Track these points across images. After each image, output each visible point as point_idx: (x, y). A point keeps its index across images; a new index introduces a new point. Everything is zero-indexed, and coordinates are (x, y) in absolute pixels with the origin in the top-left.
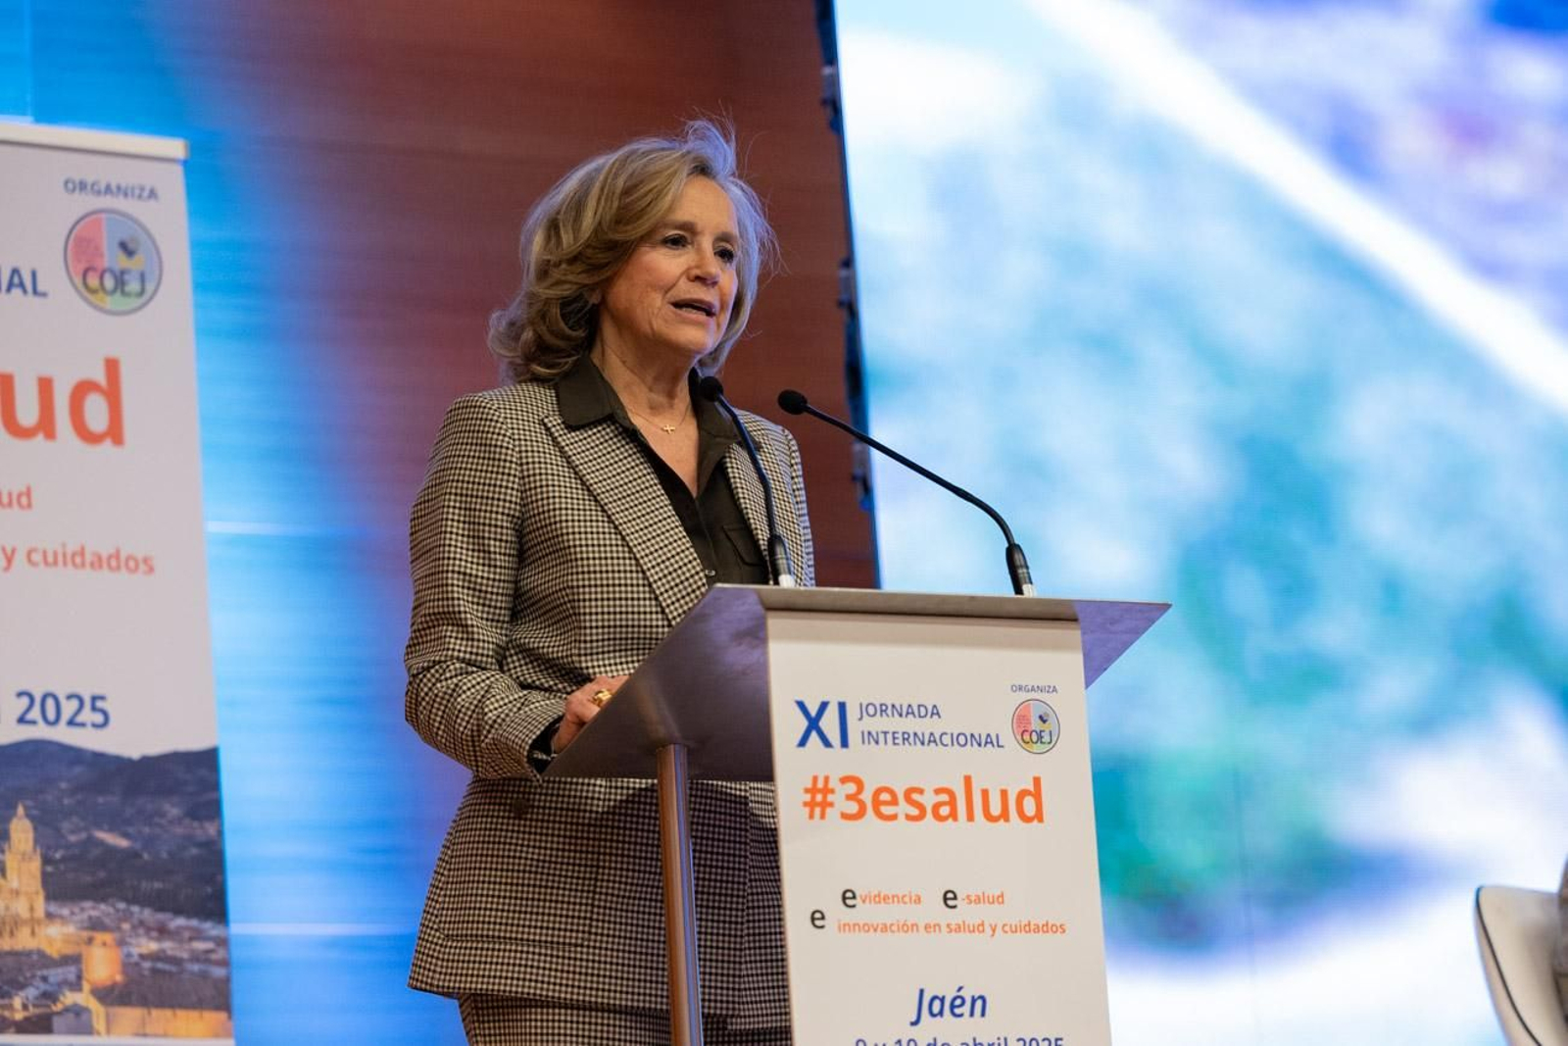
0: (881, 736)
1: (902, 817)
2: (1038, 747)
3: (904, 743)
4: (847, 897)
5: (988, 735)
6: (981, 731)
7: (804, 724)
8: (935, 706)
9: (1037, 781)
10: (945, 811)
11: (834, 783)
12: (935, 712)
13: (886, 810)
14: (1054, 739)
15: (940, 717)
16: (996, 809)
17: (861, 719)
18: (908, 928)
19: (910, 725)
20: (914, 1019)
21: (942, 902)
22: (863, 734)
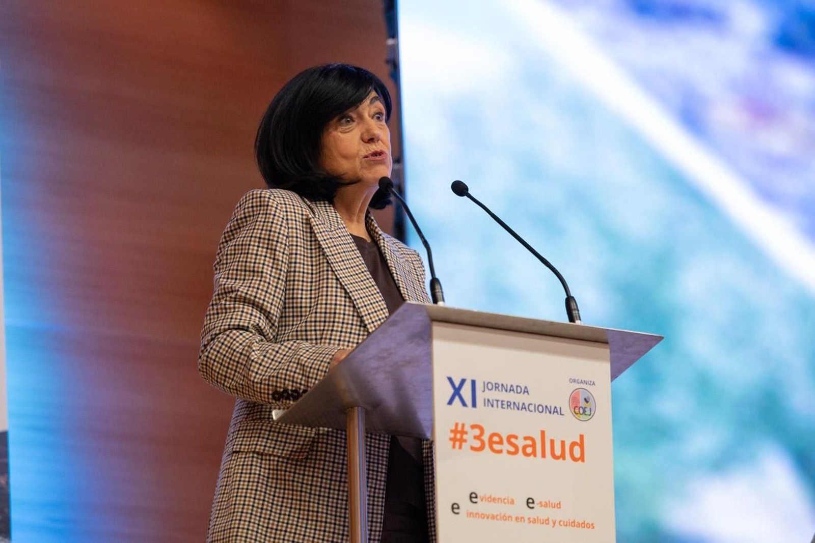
0: (495, 403)
1: (505, 452)
2: (583, 417)
3: (508, 408)
4: (473, 497)
6: (551, 404)
7: (452, 391)
8: (526, 387)
9: (582, 437)
10: (529, 450)
11: (467, 428)
12: (526, 391)
13: (496, 447)
14: (592, 412)
15: (528, 394)
16: (558, 452)
17: (484, 391)
18: (506, 518)
19: (512, 397)
21: (526, 505)
22: (485, 400)
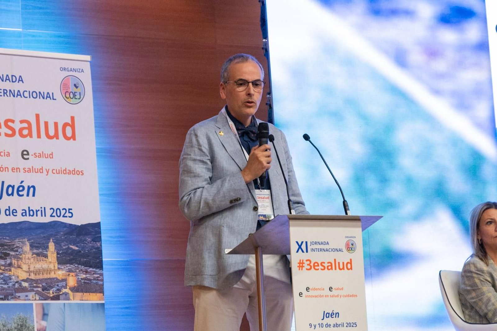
0: (315, 250)
1: (320, 269)
2: (351, 252)
3: (320, 251)
4: (308, 289)
5: (340, 249)
6: (338, 248)
7: (298, 247)
9: (351, 260)
10: (330, 267)
11: (304, 261)
12: (328, 243)
13: (316, 268)
14: (355, 249)
15: (329, 244)
17: (311, 245)
18: (321, 296)
19: (322, 247)
20: (322, 318)
21: (329, 290)
22: (311, 249)
